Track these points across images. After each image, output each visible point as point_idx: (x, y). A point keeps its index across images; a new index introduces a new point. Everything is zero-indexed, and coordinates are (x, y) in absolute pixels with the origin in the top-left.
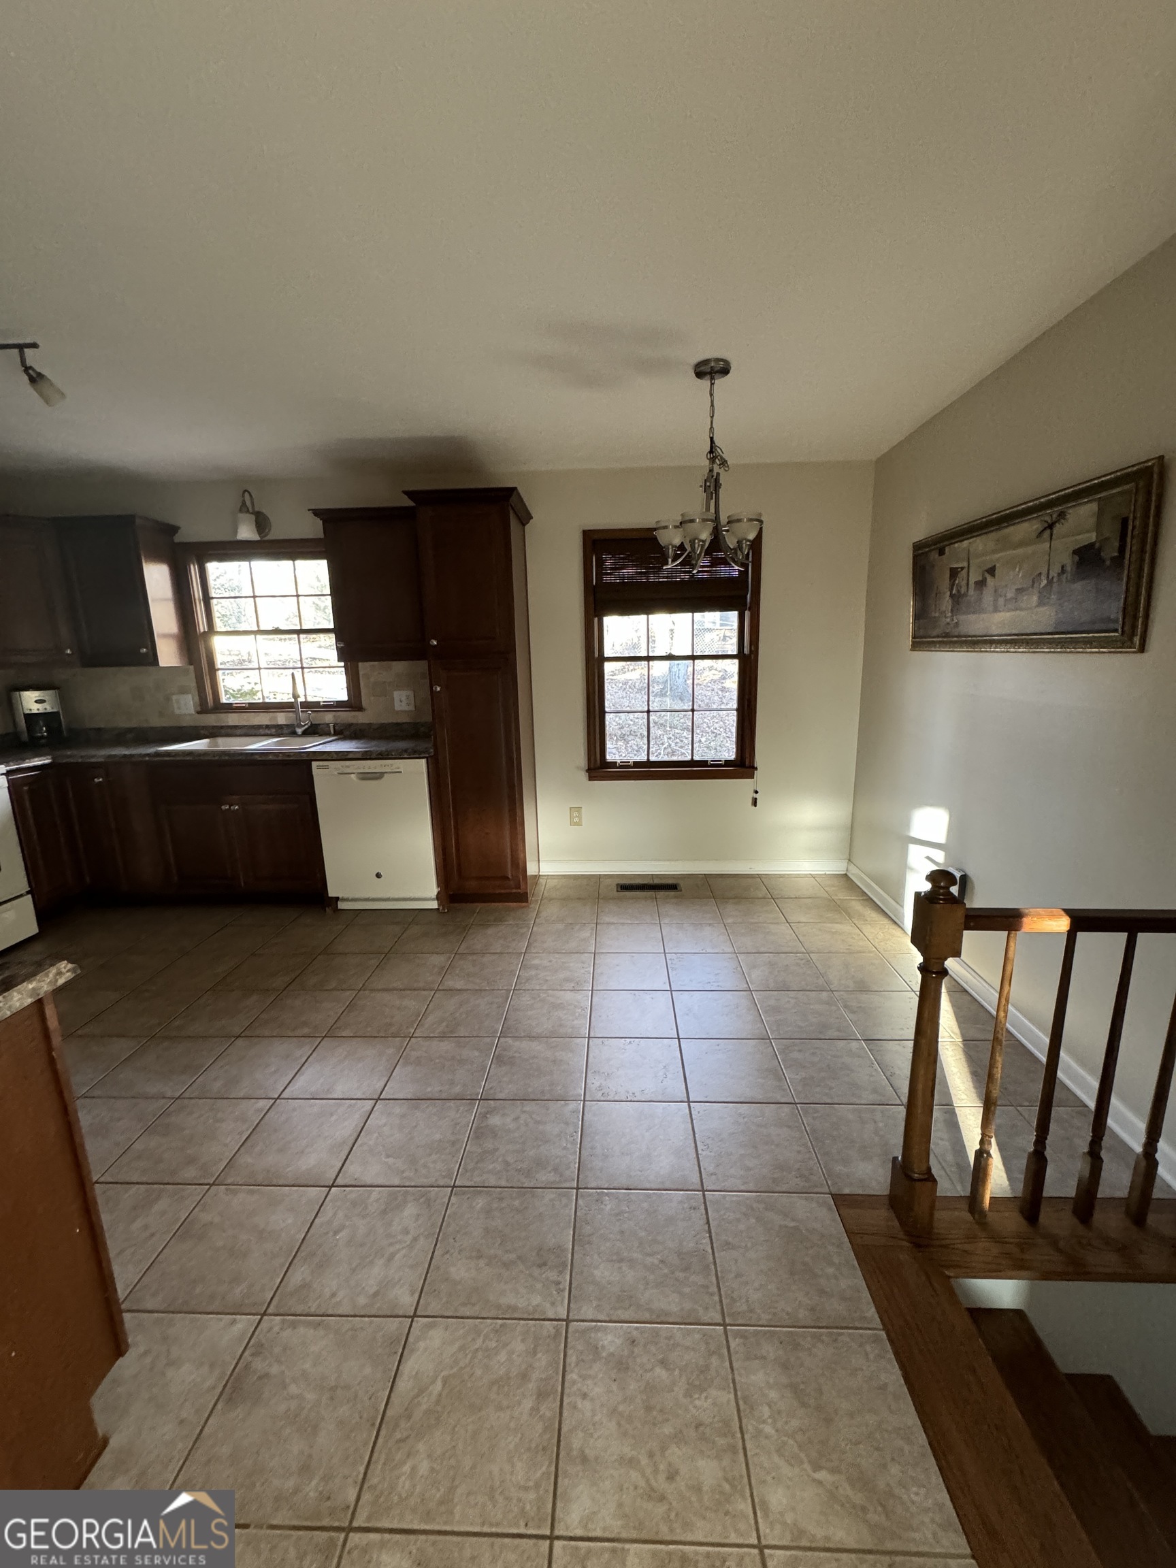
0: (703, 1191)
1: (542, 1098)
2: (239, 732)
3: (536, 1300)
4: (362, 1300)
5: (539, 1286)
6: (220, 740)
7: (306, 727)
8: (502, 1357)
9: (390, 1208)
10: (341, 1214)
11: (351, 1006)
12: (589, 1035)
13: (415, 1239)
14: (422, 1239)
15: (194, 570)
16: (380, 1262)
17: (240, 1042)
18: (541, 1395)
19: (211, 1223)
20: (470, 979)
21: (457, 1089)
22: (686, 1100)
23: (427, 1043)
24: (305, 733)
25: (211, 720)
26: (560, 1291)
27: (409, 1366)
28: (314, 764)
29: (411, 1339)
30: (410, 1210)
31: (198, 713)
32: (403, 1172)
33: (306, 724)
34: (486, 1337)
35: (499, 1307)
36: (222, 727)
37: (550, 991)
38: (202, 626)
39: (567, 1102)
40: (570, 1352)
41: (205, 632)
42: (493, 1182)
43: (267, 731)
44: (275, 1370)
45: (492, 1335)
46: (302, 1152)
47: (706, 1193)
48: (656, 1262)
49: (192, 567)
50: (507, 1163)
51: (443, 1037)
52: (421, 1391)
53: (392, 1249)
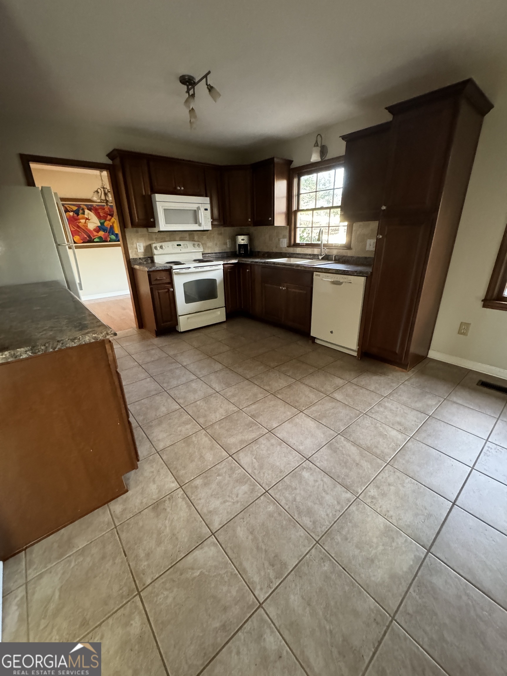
0: (393, 618)
1: (336, 480)
2: (300, 256)
3: (256, 579)
4: (205, 510)
5: (263, 573)
6: (292, 259)
7: (323, 256)
8: (225, 589)
9: (241, 481)
10: (225, 470)
11: (290, 386)
12: (389, 462)
13: (237, 502)
14: (239, 504)
15: (295, 181)
16: (220, 500)
17: (246, 382)
18: (224, 627)
19: (194, 442)
20: (347, 398)
21: (301, 448)
22: (428, 548)
23: (305, 418)
24: (322, 259)
25: (291, 250)
26: (269, 587)
27: (197, 553)
28: (315, 273)
29: (205, 542)
30: (245, 488)
31: (287, 247)
32: (255, 469)
33: (324, 254)
34: (227, 572)
35: (241, 564)
36: (294, 254)
37: (384, 425)
38: (295, 208)
39: (348, 491)
40: (249, 622)
41: (295, 210)
42: (283, 503)
43: (309, 257)
44: (168, 510)
45: (229, 574)
46: (232, 436)
47: (394, 621)
48: (328, 627)
49: (295, 179)
50: (295, 500)
51: (314, 419)
52: (193, 569)
53: (228, 499)
